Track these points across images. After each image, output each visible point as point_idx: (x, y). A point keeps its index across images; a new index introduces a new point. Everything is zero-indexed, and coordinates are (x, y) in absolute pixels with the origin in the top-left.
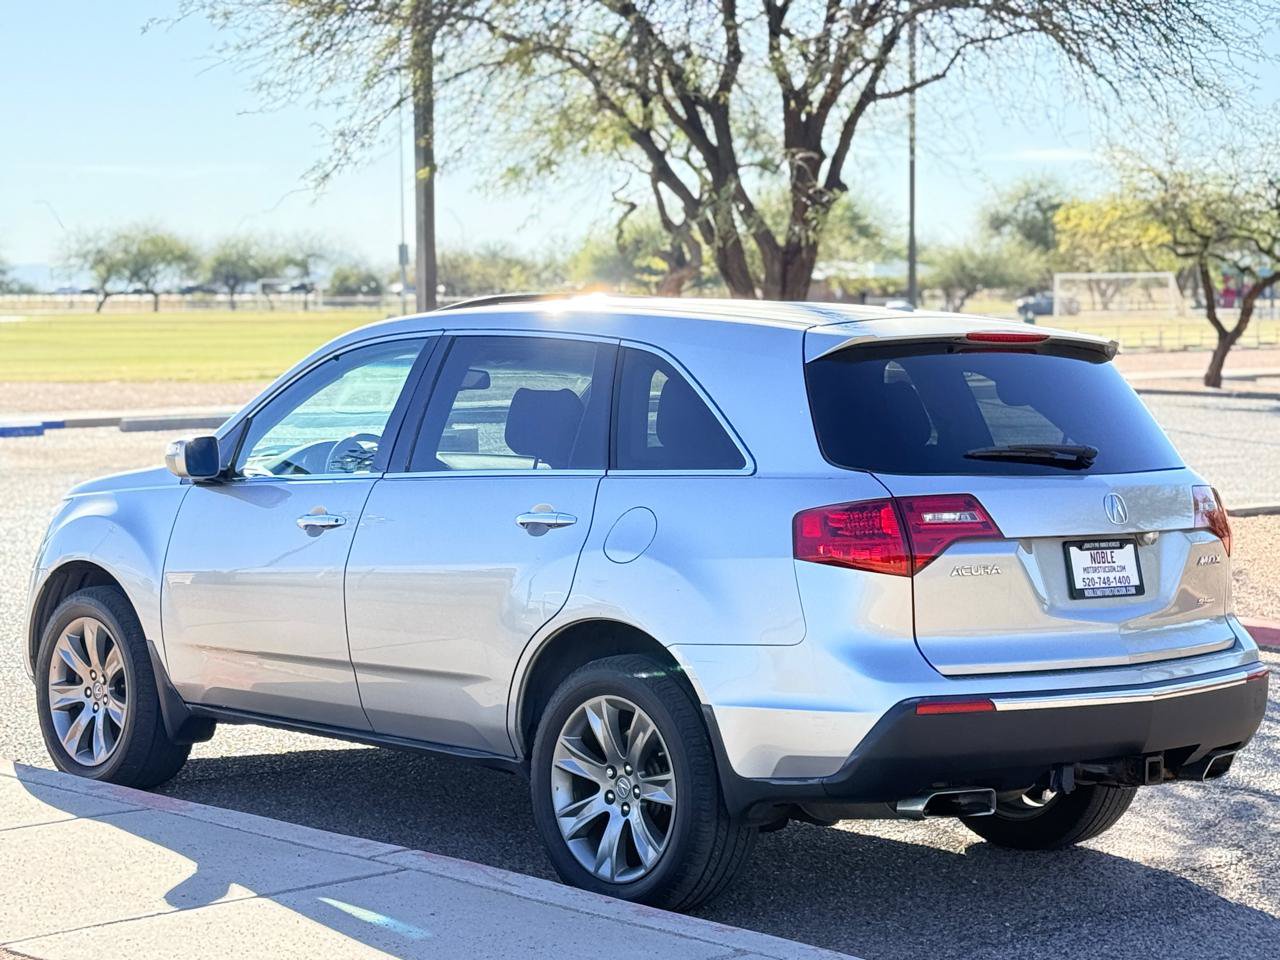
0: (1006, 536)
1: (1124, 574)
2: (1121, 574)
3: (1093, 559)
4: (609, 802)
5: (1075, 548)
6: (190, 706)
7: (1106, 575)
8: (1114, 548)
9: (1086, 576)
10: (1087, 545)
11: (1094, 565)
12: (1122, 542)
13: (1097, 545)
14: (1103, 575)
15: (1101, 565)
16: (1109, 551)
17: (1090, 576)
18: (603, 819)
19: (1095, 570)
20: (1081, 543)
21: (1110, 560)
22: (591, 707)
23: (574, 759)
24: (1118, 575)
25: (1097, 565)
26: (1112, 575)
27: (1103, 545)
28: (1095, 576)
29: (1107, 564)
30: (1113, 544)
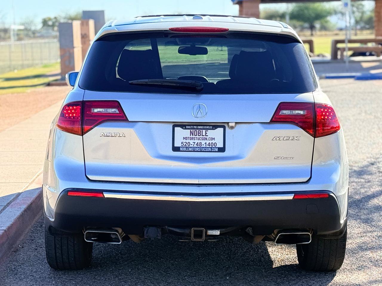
0: (129, 120)
1: (213, 142)
2: (211, 142)
3: (192, 133)
5: (179, 128)
7: (199, 141)
8: (208, 129)
9: (185, 141)
10: (187, 127)
11: (192, 136)
12: (215, 126)
13: (195, 127)
14: (196, 141)
15: (197, 136)
16: (204, 131)
17: (187, 141)
19: (192, 139)
20: (183, 126)
21: (204, 134)
24: (208, 142)
25: (194, 136)
26: (203, 142)
27: (200, 127)
28: (191, 142)
29: (201, 136)
30: (207, 127)
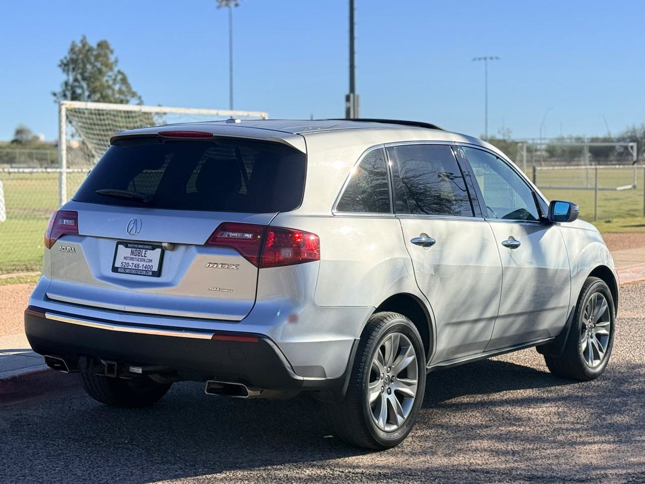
1: (150, 264)
2: (148, 264)
3: (132, 253)
5: (122, 246)
7: (137, 263)
8: (147, 249)
9: (125, 261)
10: (129, 245)
11: (132, 256)
12: (153, 246)
13: (136, 246)
14: (135, 262)
15: (137, 257)
16: (144, 251)
17: (127, 261)
19: (132, 259)
20: (126, 243)
21: (143, 255)
24: (145, 264)
25: (134, 256)
26: (141, 264)
27: (140, 246)
28: (131, 263)
29: (140, 257)
30: (147, 247)
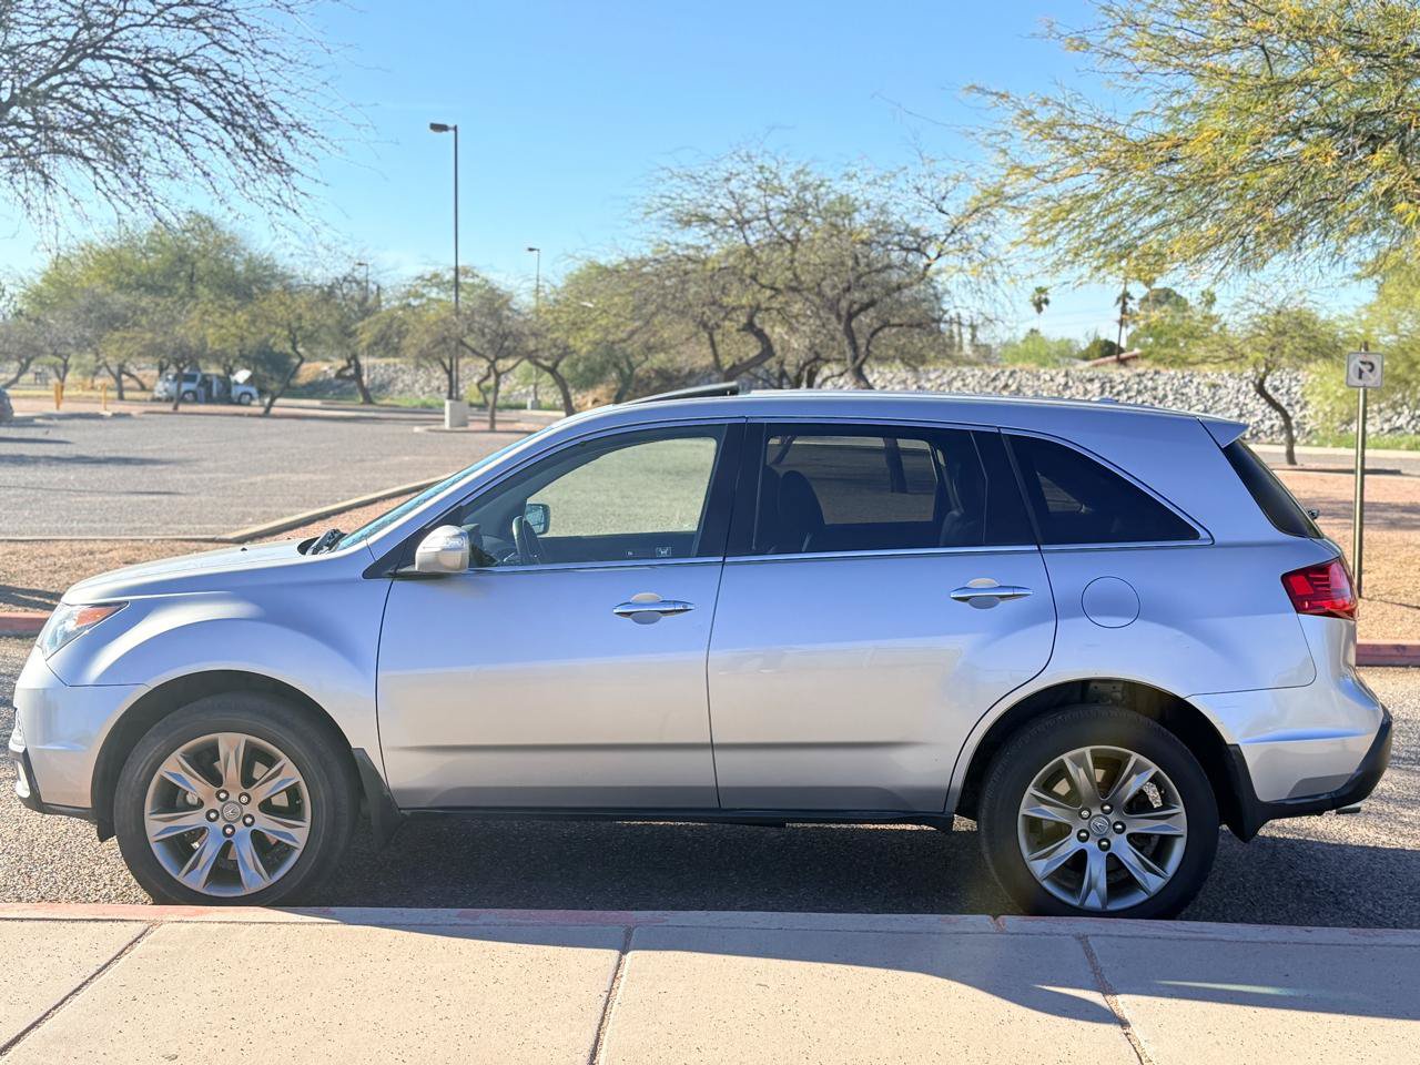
4: (1083, 840)
6: (407, 813)
18: (1079, 860)
22: (1070, 758)
23: (1044, 807)
